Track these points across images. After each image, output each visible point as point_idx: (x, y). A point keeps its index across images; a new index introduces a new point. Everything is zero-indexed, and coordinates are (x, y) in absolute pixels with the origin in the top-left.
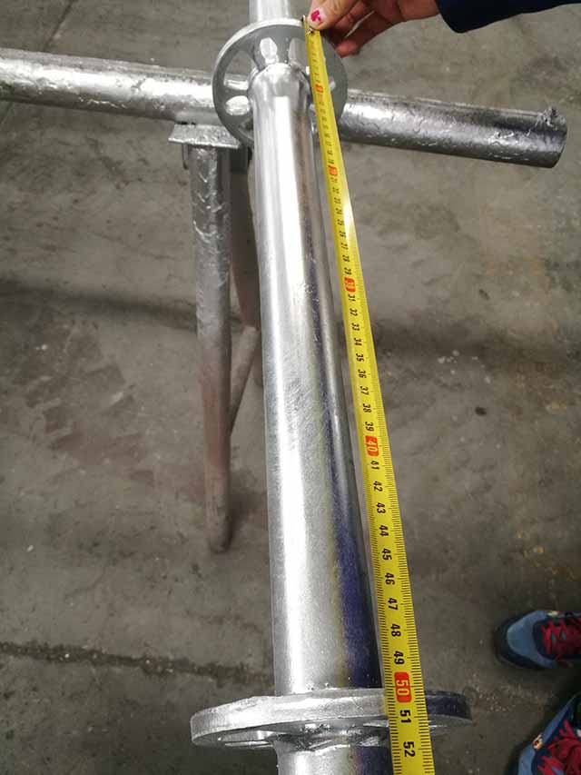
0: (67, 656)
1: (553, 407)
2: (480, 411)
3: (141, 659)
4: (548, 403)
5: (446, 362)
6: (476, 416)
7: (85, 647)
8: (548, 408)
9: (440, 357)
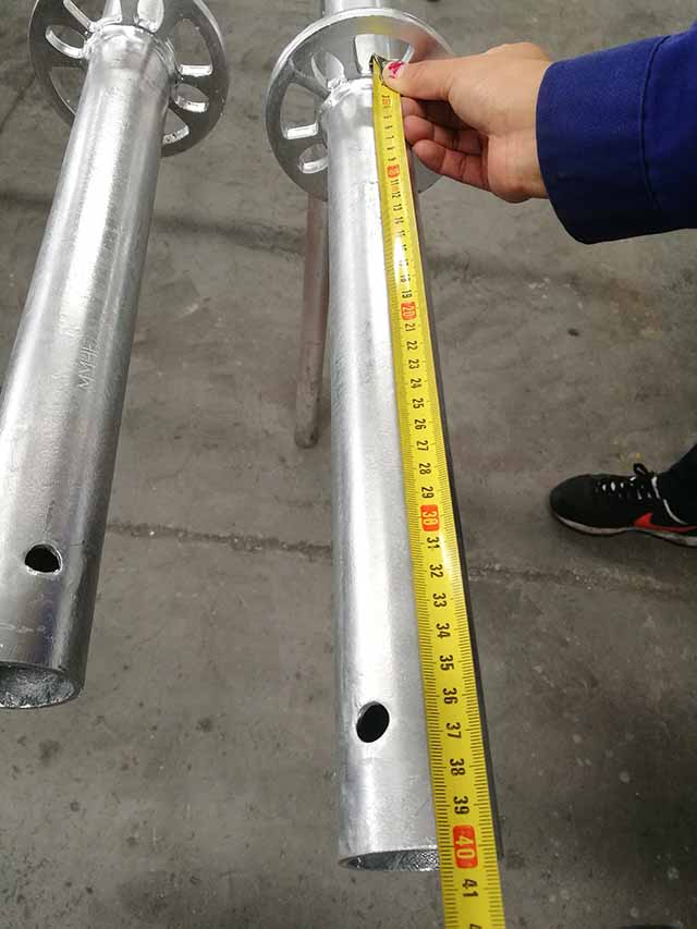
0: (152, 533)
1: (648, 332)
2: (573, 333)
3: (230, 537)
4: (644, 328)
5: (537, 288)
6: (569, 336)
7: (170, 526)
8: (643, 332)
9: (531, 283)
